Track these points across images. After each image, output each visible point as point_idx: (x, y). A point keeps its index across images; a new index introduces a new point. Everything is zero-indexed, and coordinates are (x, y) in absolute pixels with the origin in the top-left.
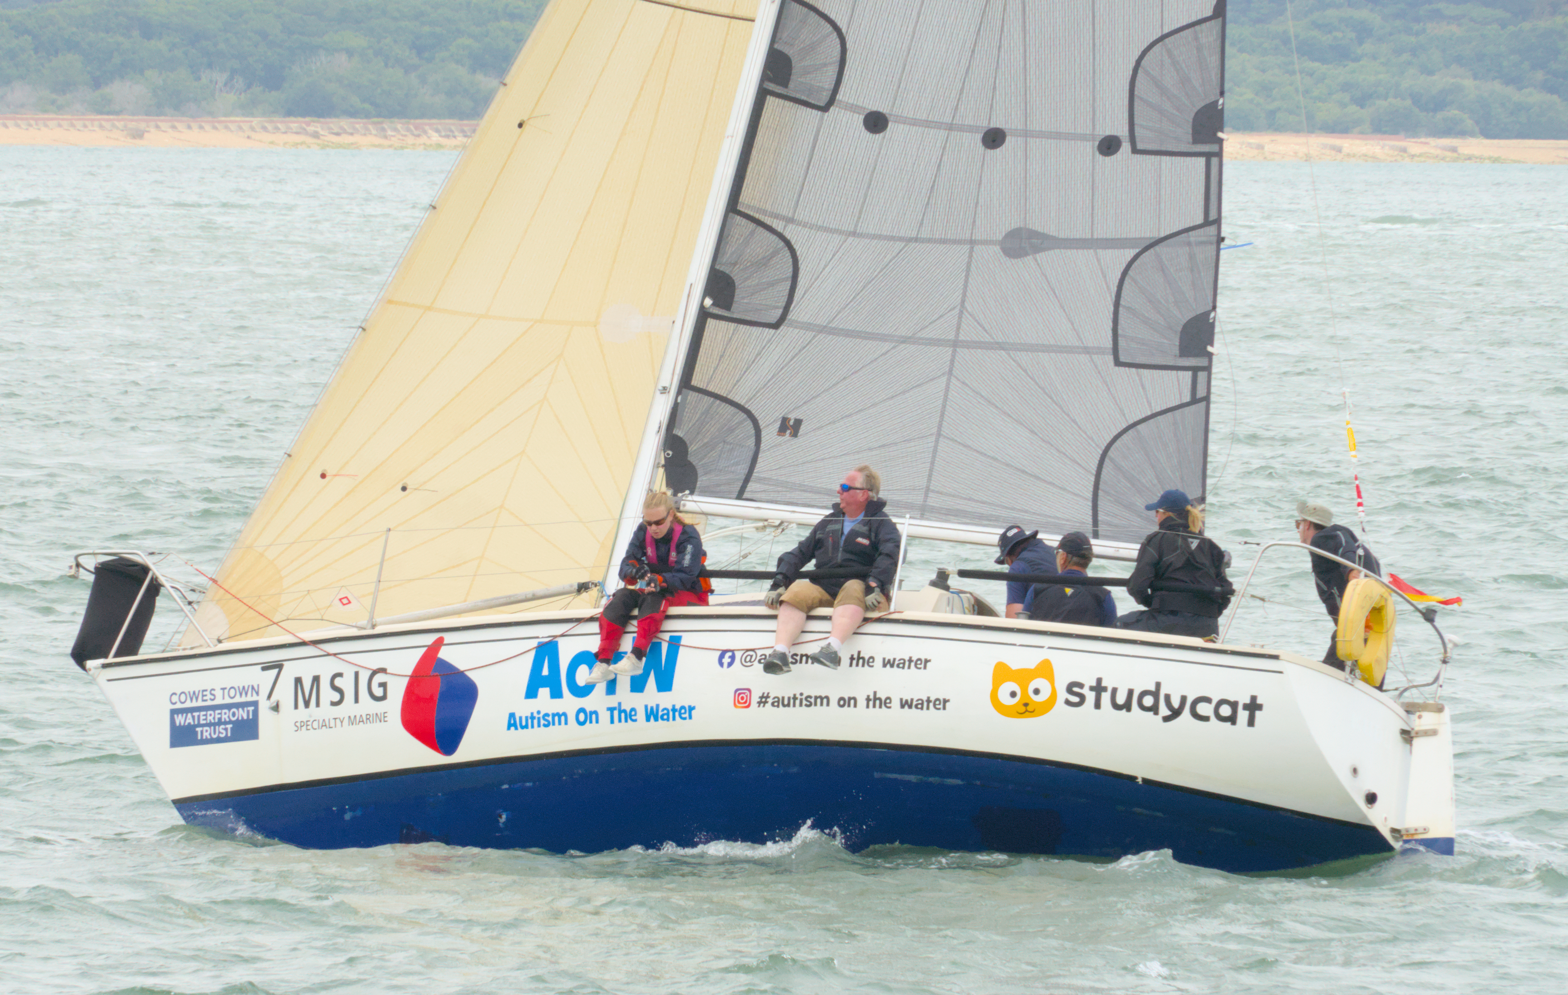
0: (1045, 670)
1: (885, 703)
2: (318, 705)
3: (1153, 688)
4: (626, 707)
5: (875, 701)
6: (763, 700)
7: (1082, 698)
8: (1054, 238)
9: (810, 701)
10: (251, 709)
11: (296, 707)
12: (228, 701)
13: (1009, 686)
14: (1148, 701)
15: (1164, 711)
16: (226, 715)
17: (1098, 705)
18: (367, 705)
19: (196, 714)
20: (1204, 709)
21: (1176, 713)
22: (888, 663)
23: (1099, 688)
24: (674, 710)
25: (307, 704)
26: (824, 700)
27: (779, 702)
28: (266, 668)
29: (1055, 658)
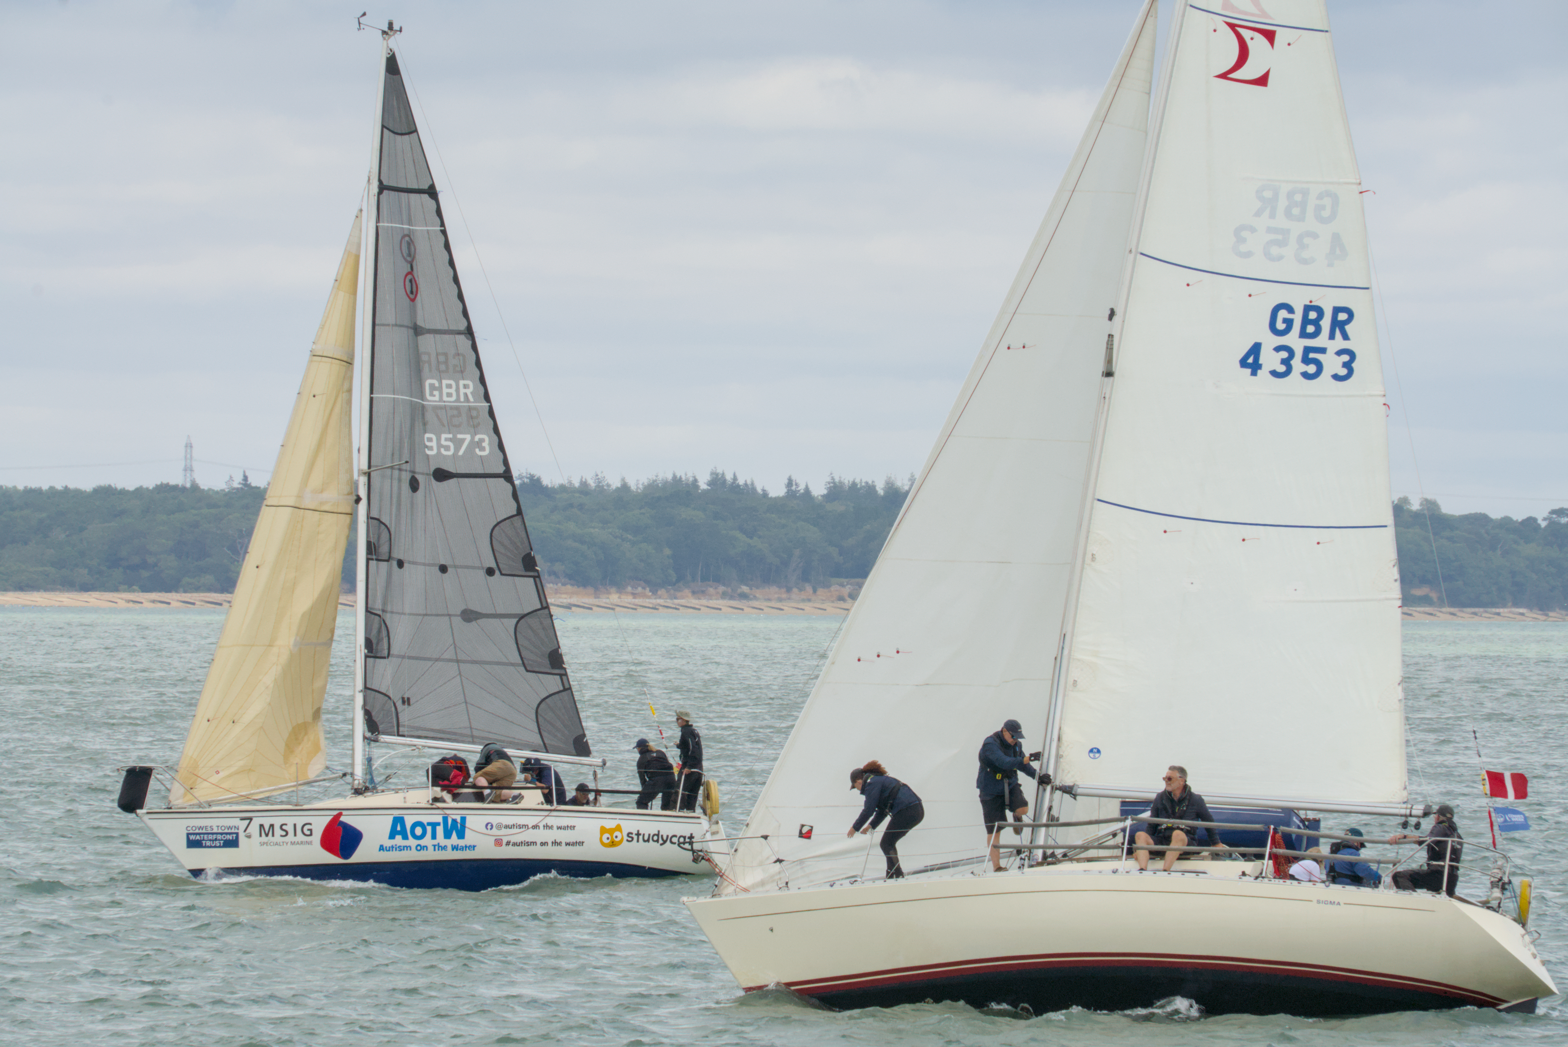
0: (618, 828)
1: (560, 844)
2: (273, 835)
3: (657, 833)
4: (442, 844)
5: (555, 843)
6: (508, 843)
7: (633, 838)
8: (480, 614)
9: (528, 844)
10: (234, 835)
11: (261, 835)
12: (220, 831)
13: (606, 835)
14: (655, 838)
15: (661, 841)
16: (219, 837)
17: (638, 841)
18: (300, 837)
19: (202, 836)
20: (675, 840)
21: (665, 842)
22: (559, 828)
23: (638, 834)
24: (466, 847)
25: (267, 835)
26: (534, 843)
27: (515, 844)
28: (243, 819)
29: (622, 823)
